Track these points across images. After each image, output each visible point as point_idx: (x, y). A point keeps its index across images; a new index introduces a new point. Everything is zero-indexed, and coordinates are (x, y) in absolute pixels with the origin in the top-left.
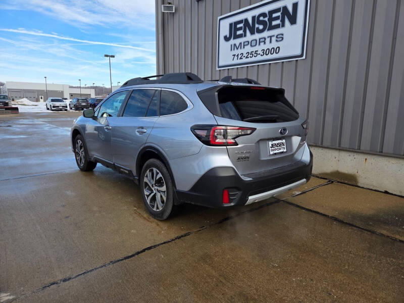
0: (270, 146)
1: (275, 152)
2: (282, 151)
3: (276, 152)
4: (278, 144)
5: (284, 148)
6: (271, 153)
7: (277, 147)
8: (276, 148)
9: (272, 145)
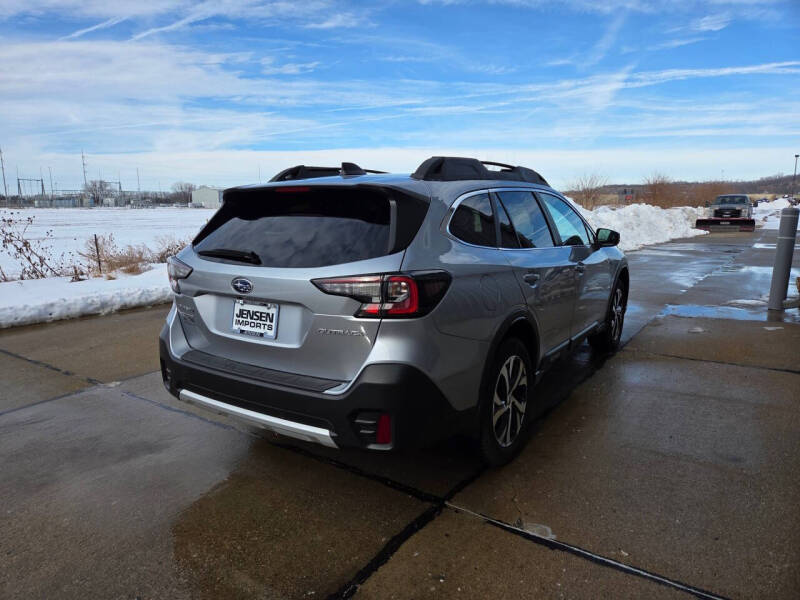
0: (237, 311)
1: (243, 328)
2: (261, 331)
3: (247, 328)
4: (255, 313)
5: (270, 328)
6: (236, 327)
7: (252, 318)
8: (249, 320)
9: (241, 311)
